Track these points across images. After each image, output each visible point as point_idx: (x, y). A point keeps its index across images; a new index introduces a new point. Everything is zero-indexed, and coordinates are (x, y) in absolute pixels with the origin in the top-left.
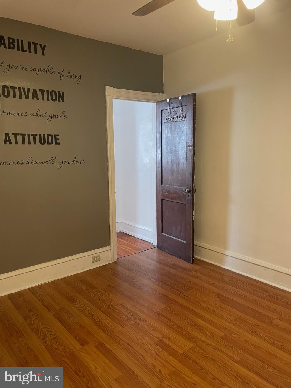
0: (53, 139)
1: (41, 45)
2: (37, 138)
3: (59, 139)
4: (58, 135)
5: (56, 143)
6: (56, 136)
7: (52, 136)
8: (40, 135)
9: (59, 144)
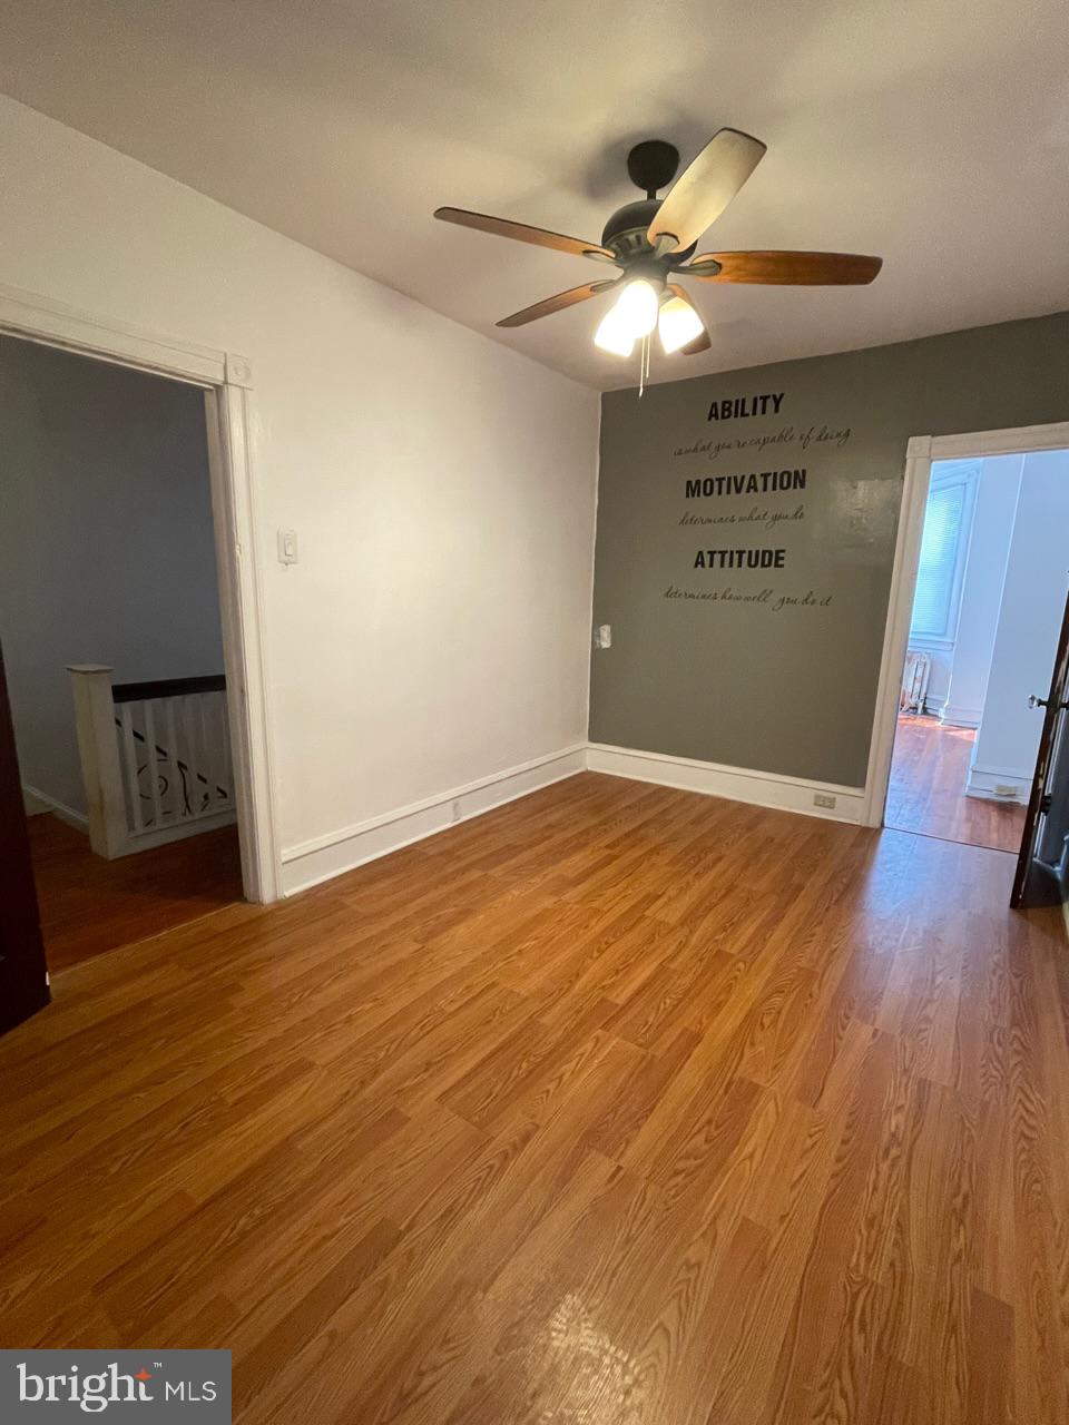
0: (772, 559)
1: (774, 396)
2: (745, 556)
3: (782, 558)
4: (783, 551)
5: (777, 565)
6: (777, 552)
7: (770, 553)
8: (750, 552)
9: (782, 566)
